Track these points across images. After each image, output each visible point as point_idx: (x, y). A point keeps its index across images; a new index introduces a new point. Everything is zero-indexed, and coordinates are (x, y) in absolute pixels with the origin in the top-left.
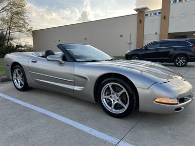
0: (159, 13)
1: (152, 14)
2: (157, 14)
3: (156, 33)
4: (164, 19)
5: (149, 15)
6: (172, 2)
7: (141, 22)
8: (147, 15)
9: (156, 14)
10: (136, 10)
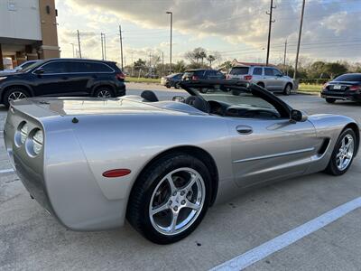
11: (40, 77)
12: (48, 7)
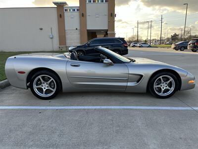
0: (78, 10)
1: (71, 10)
2: (76, 10)
3: (77, 29)
4: (83, 16)
5: (68, 10)
6: (87, 1)
7: (61, 16)
8: (66, 10)
9: (74, 10)
10: (55, 3)
11: (89, 46)
12: (112, 14)
